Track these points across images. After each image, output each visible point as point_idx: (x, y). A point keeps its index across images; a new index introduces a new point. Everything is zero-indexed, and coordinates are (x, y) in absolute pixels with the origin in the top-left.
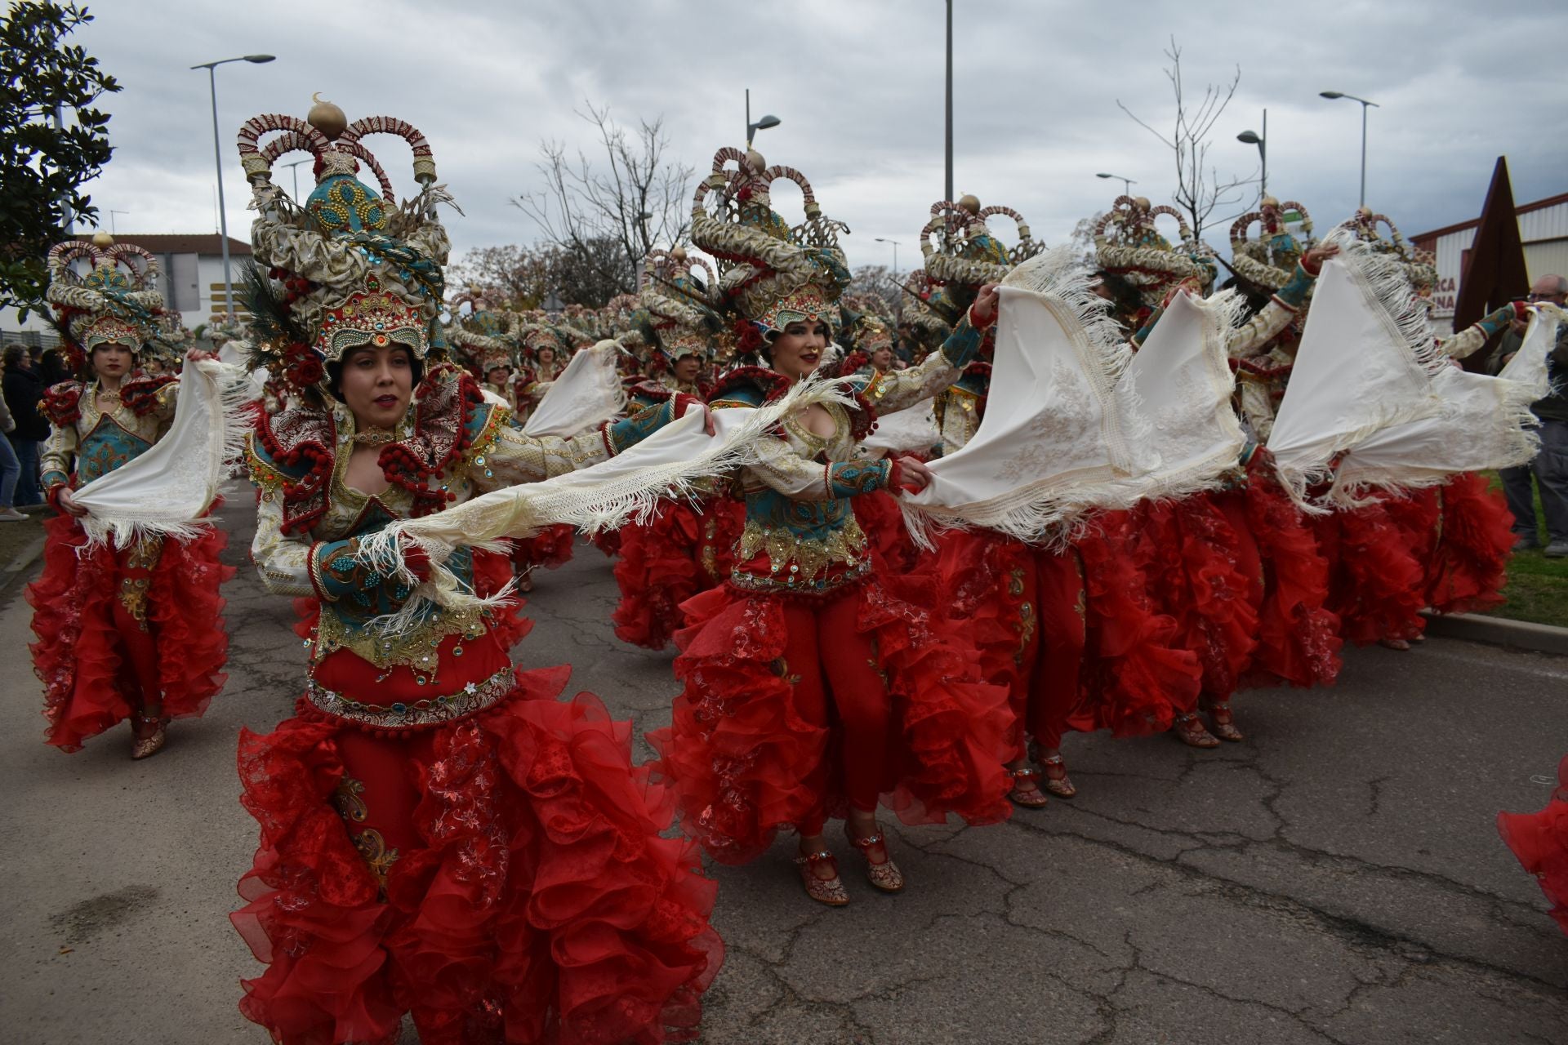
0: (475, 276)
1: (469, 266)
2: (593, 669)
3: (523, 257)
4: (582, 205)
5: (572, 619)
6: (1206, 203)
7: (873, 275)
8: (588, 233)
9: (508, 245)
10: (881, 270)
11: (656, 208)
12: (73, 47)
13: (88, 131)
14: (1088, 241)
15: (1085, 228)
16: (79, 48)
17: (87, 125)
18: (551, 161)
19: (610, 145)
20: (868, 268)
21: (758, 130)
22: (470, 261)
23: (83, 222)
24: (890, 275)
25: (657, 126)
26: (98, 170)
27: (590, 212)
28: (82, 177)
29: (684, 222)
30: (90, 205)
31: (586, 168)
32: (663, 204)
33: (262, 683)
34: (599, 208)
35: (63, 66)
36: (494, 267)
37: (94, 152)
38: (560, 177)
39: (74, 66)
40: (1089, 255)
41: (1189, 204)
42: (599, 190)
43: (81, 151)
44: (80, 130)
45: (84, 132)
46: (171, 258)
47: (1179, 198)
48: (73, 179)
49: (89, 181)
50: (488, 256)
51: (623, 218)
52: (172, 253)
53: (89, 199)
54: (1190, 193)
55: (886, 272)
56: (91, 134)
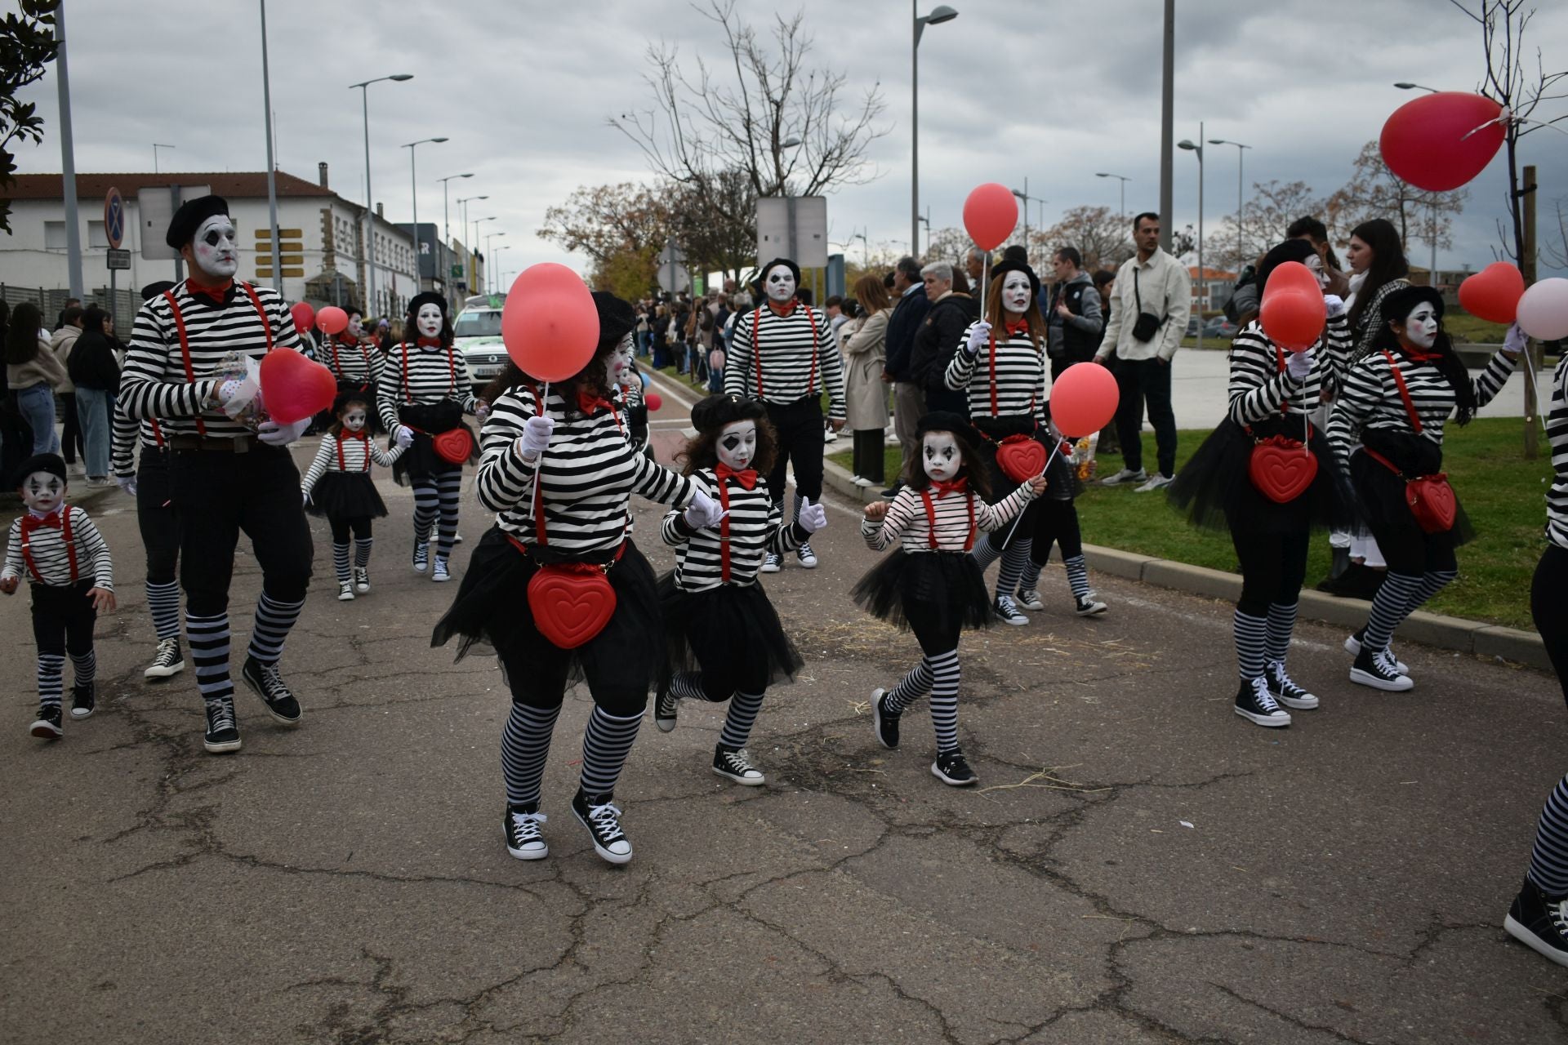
0: (582, 222)
1: (574, 209)
3: (640, 197)
4: (700, 126)
6: (1525, 98)
7: (1089, 219)
8: (714, 165)
9: (624, 182)
10: (1101, 212)
11: (793, 129)
13: (30, 20)
14: (1377, 171)
17: (31, 13)
18: (660, 69)
19: (735, 49)
20: (1084, 210)
21: (927, 26)
22: (576, 203)
23: (22, 136)
24: (1112, 219)
25: (797, 23)
26: (41, 70)
27: (708, 132)
28: (22, 80)
29: (830, 145)
30: (35, 115)
31: (706, 78)
32: (802, 124)
33: (142, 738)
34: (719, 128)
36: (605, 211)
37: (36, 47)
38: (671, 91)
40: (1378, 189)
42: (720, 106)
43: (19, 46)
44: (19, 18)
45: (24, 22)
46: (179, 191)
47: (1486, 91)
48: (10, 81)
49: (30, 85)
50: (597, 197)
51: (751, 141)
52: (180, 186)
53: (32, 107)
54: (1502, 85)
55: (1108, 216)
56: (34, 24)
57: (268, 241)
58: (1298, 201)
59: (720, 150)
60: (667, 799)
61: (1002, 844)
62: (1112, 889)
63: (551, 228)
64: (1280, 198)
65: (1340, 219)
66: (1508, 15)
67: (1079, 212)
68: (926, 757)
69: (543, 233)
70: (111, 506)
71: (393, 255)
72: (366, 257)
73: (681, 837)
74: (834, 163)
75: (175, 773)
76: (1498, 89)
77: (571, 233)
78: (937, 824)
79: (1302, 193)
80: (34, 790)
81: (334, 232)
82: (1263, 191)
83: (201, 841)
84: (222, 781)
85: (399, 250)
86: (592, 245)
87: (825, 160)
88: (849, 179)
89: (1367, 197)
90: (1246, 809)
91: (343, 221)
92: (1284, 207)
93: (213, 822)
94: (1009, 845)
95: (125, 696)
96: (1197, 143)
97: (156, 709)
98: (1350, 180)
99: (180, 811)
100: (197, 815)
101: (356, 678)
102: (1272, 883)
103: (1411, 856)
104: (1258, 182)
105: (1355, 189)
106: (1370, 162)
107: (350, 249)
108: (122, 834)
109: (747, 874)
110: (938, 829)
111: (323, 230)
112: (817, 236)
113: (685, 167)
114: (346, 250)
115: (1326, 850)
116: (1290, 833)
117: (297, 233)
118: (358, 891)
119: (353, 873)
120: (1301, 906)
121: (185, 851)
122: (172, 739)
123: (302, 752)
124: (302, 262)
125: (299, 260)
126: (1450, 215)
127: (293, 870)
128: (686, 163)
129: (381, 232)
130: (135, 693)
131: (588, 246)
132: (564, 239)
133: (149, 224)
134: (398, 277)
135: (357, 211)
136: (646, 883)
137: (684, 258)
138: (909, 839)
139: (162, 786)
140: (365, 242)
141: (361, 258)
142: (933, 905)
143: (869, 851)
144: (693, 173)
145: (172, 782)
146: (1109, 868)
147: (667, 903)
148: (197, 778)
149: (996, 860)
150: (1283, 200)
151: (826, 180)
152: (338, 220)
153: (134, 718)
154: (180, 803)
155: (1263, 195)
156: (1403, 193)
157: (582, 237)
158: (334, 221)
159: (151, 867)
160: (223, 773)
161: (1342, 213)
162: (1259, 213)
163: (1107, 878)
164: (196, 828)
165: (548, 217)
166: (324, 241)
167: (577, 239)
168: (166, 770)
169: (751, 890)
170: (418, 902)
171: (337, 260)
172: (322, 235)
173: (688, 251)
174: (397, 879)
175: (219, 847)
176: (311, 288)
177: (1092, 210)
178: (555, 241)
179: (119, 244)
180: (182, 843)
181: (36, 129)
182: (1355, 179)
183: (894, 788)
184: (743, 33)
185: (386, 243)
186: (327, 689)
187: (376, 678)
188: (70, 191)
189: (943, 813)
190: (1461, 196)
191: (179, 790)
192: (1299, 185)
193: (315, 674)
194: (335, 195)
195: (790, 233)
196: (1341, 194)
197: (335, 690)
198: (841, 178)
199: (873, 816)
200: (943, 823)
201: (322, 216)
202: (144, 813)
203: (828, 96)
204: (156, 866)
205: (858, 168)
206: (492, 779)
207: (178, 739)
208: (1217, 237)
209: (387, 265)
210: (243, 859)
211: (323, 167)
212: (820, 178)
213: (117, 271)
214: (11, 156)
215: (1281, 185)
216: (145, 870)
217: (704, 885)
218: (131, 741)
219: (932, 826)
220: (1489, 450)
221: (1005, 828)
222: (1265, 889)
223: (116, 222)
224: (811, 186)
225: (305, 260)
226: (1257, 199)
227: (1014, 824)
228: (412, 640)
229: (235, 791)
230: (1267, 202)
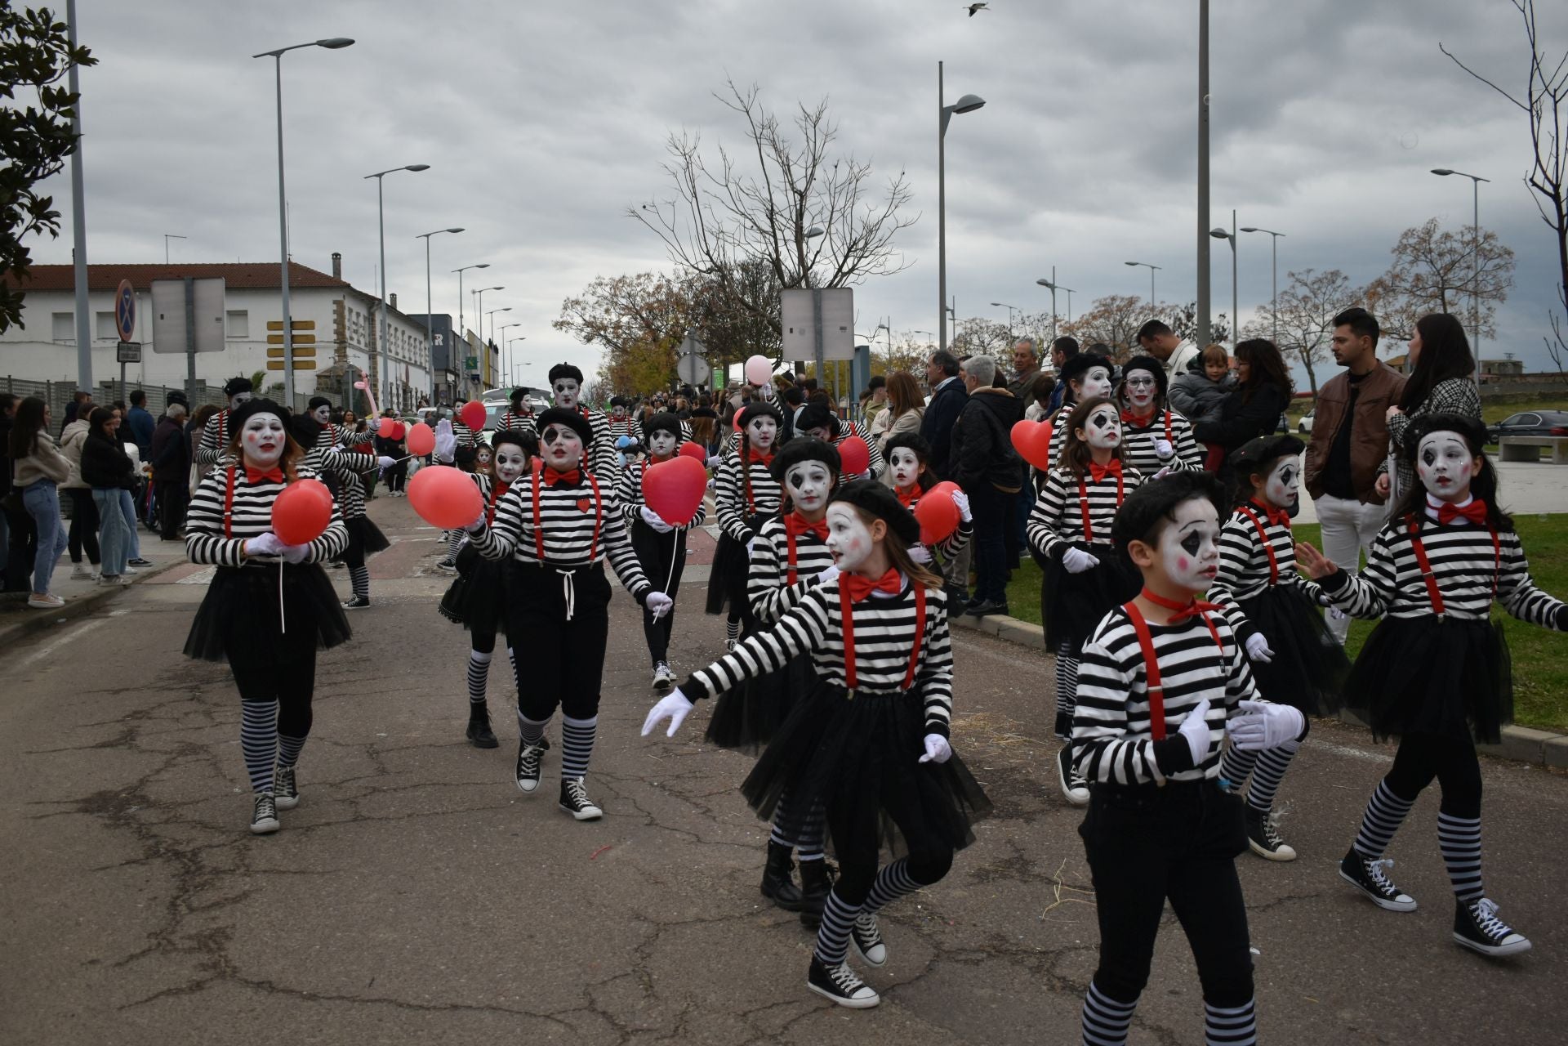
0: (599, 313)
1: (592, 300)
2: (612, 854)
3: (659, 287)
4: (722, 216)
5: (608, 775)
7: (1119, 309)
8: (735, 255)
9: (643, 273)
10: (1131, 302)
11: (817, 219)
12: (36, 11)
13: (49, 114)
14: (1416, 260)
15: (1412, 241)
16: (44, 11)
17: (51, 107)
18: (681, 160)
19: (758, 139)
20: (1113, 299)
21: (954, 115)
22: (594, 294)
23: (39, 230)
24: (1142, 308)
25: (821, 112)
26: (59, 164)
27: (731, 224)
28: (40, 173)
29: (855, 235)
30: (51, 209)
31: (728, 168)
32: (827, 214)
33: (153, 853)
34: (741, 219)
35: (22, 33)
36: (624, 301)
37: (55, 141)
38: (693, 181)
39: (39, 34)
40: (1418, 278)
41: (1550, 189)
42: (744, 197)
43: (39, 140)
44: (39, 112)
45: (43, 116)
46: (193, 284)
47: (1535, 180)
48: (28, 175)
49: (48, 178)
50: (615, 287)
51: (774, 232)
52: (194, 279)
53: (49, 201)
54: (1551, 173)
55: (1140, 304)
56: (53, 118)
57: (280, 333)
58: (1335, 290)
59: (743, 241)
60: (703, 921)
61: (1058, 971)
62: (1177, 1021)
63: (569, 319)
64: (1316, 286)
65: (1379, 309)
66: (1556, 103)
67: (1109, 301)
68: (973, 876)
69: (559, 325)
70: (119, 606)
71: (406, 346)
72: (379, 349)
73: (718, 962)
74: (860, 253)
75: (187, 891)
76: (1547, 177)
77: (588, 324)
78: (989, 949)
79: (1339, 282)
80: (40, 909)
81: (347, 323)
82: (1298, 280)
83: (215, 965)
84: (236, 900)
85: (412, 341)
86: (610, 336)
87: (849, 251)
88: (874, 270)
89: (1408, 285)
90: (1314, 933)
91: (356, 312)
92: (1320, 296)
93: (227, 945)
94: (1065, 972)
95: (134, 809)
96: (1230, 232)
97: (167, 822)
98: (1389, 268)
99: (193, 932)
100: (211, 937)
101: (375, 790)
102: (1346, 1015)
103: (1494, 986)
104: (1294, 272)
105: (1395, 277)
106: (1408, 251)
107: (362, 339)
108: (132, 957)
109: (789, 1003)
110: (990, 955)
111: (335, 321)
112: (843, 329)
113: (708, 258)
114: (359, 342)
115: (1402, 979)
116: (1363, 960)
117: (310, 325)
118: (380, 1020)
119: (376, 1000)
120: (1379, 1040)
121: (199, 976)
122: (183, 854)
123: (320, 869)
124: (314, 355)
125: (312, 352)
126: (1494, 303)
127: (312, 997)
128: (708, 254)
129: (394, 323)
130: (145, 805)
131: (606, 337)
132: (582, 330)
133: (162, 317)
134: (411, 368)
135: (370, 302)
136: (684, 1012)
137: (705, 350)
138: (959, 966)
139: (173, 905)
140: (378, 334)
141: (374, 350)
142: (988, 1037)
143: (918, 978)
144: (716, 266)
145: (184, 901)
146: (1173, 998)
147: (706, 1034)
148: (210, 896)
149: (1052, 988)
150: (1319, 289)
151: (851, 271)
152: (351, 311)
153: (143, 832)
154: (193, 924)
155: (1298, 284)
156: (1444, 281)
157: (600, 329)
158: (346, 313)
159: (163, 993)
160: (237, 892)
161: (1381, 302)
162: (1295, 303)
163: (1171, 1009)
164: (210, 951)
165: (565, 308)
166: (336, 332)
167: (594, 330)
168: (178, 888)
169: (794, 1020)
170: (444, 1032)
171: (349, 352)
172: (335, 326)
173: (708, 342)
174: (421, 1007)
175: (235, 972)
176: (323, 380)
177: (1122, 299)
178: (572, 332)
179: (130, 337)
180: (195, 967)
181: (53, 223)
182: (1394, 268)
183: (941, 910)
184: (766, 123)
185: (399, 334)
186: (343, 801)
187: (395, 790)
188: (81, 281)
189: (993, 938)
190: (1504, 285)
191: (191, 910)
192: (1335, 274)
193: (331, 785)
194: (348, 286)
195: (815, 326)
196: (1380, 283)
197: (353, 802)
198: (866, 268)
199: (920, 940)
200: (994, 948)
201: (335, 307)
202: (156, 935)
203: (852, 186)
204: (169, 992)
205: (883, 258)
206: (518, 899)
207: (189, 855)
208: (1251, 327)
209: (400, 357)
210: (259, 985)
211: (336, 257)
212: (845, 269)
213: (127, 365)
214: (27, 250)
215: (1318, 273)
216: (156, 996)
217: (745, 1014)
218: (142, 856)
219: (983, 951)
220: (1547, 548)
221: (1059, 954)
222: (1340, 1022)
223: (127, 314)
224: (835, 277)
225: (317, 352)
226: (1293, 287)
227: (1069, 949)
228: (432, 749)
229: (250, 911)
230: (1302, 291)
